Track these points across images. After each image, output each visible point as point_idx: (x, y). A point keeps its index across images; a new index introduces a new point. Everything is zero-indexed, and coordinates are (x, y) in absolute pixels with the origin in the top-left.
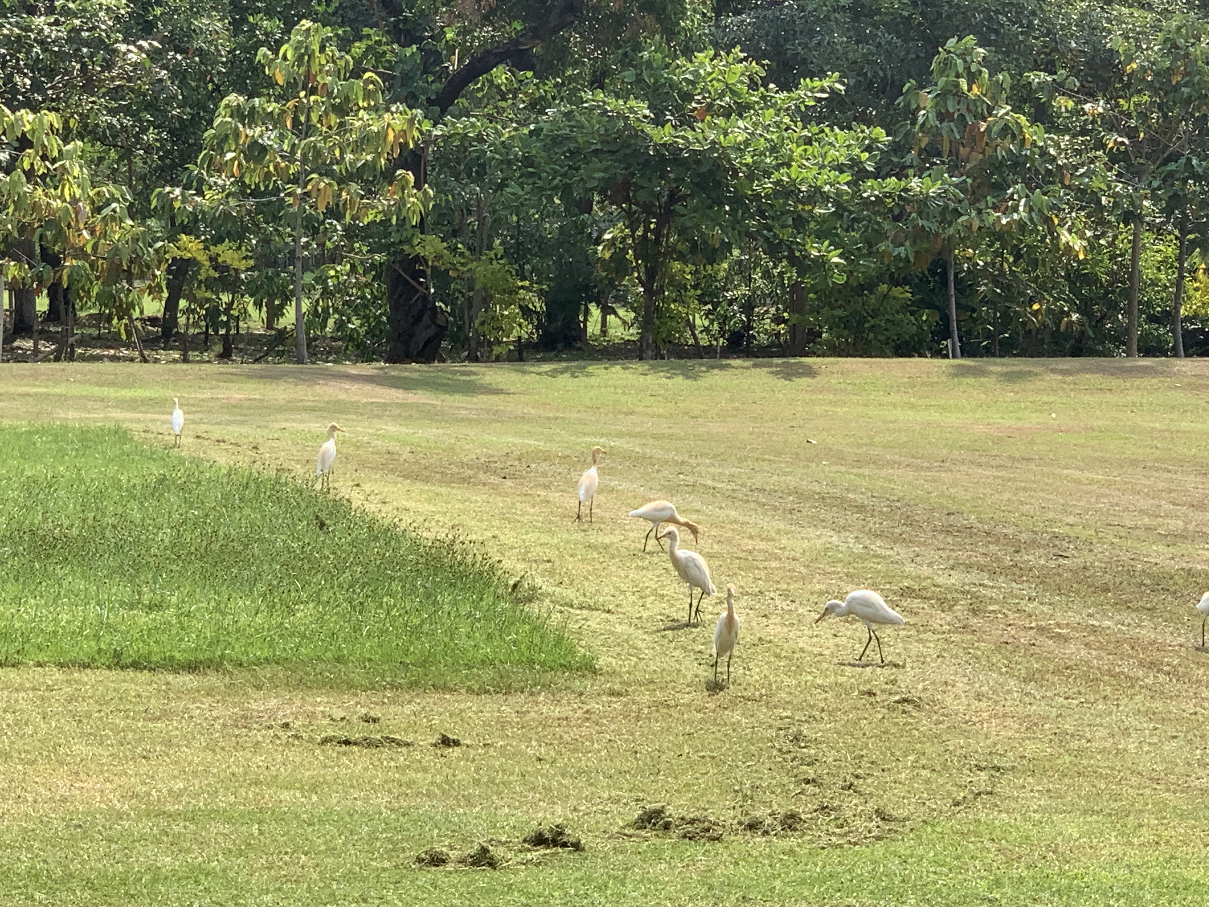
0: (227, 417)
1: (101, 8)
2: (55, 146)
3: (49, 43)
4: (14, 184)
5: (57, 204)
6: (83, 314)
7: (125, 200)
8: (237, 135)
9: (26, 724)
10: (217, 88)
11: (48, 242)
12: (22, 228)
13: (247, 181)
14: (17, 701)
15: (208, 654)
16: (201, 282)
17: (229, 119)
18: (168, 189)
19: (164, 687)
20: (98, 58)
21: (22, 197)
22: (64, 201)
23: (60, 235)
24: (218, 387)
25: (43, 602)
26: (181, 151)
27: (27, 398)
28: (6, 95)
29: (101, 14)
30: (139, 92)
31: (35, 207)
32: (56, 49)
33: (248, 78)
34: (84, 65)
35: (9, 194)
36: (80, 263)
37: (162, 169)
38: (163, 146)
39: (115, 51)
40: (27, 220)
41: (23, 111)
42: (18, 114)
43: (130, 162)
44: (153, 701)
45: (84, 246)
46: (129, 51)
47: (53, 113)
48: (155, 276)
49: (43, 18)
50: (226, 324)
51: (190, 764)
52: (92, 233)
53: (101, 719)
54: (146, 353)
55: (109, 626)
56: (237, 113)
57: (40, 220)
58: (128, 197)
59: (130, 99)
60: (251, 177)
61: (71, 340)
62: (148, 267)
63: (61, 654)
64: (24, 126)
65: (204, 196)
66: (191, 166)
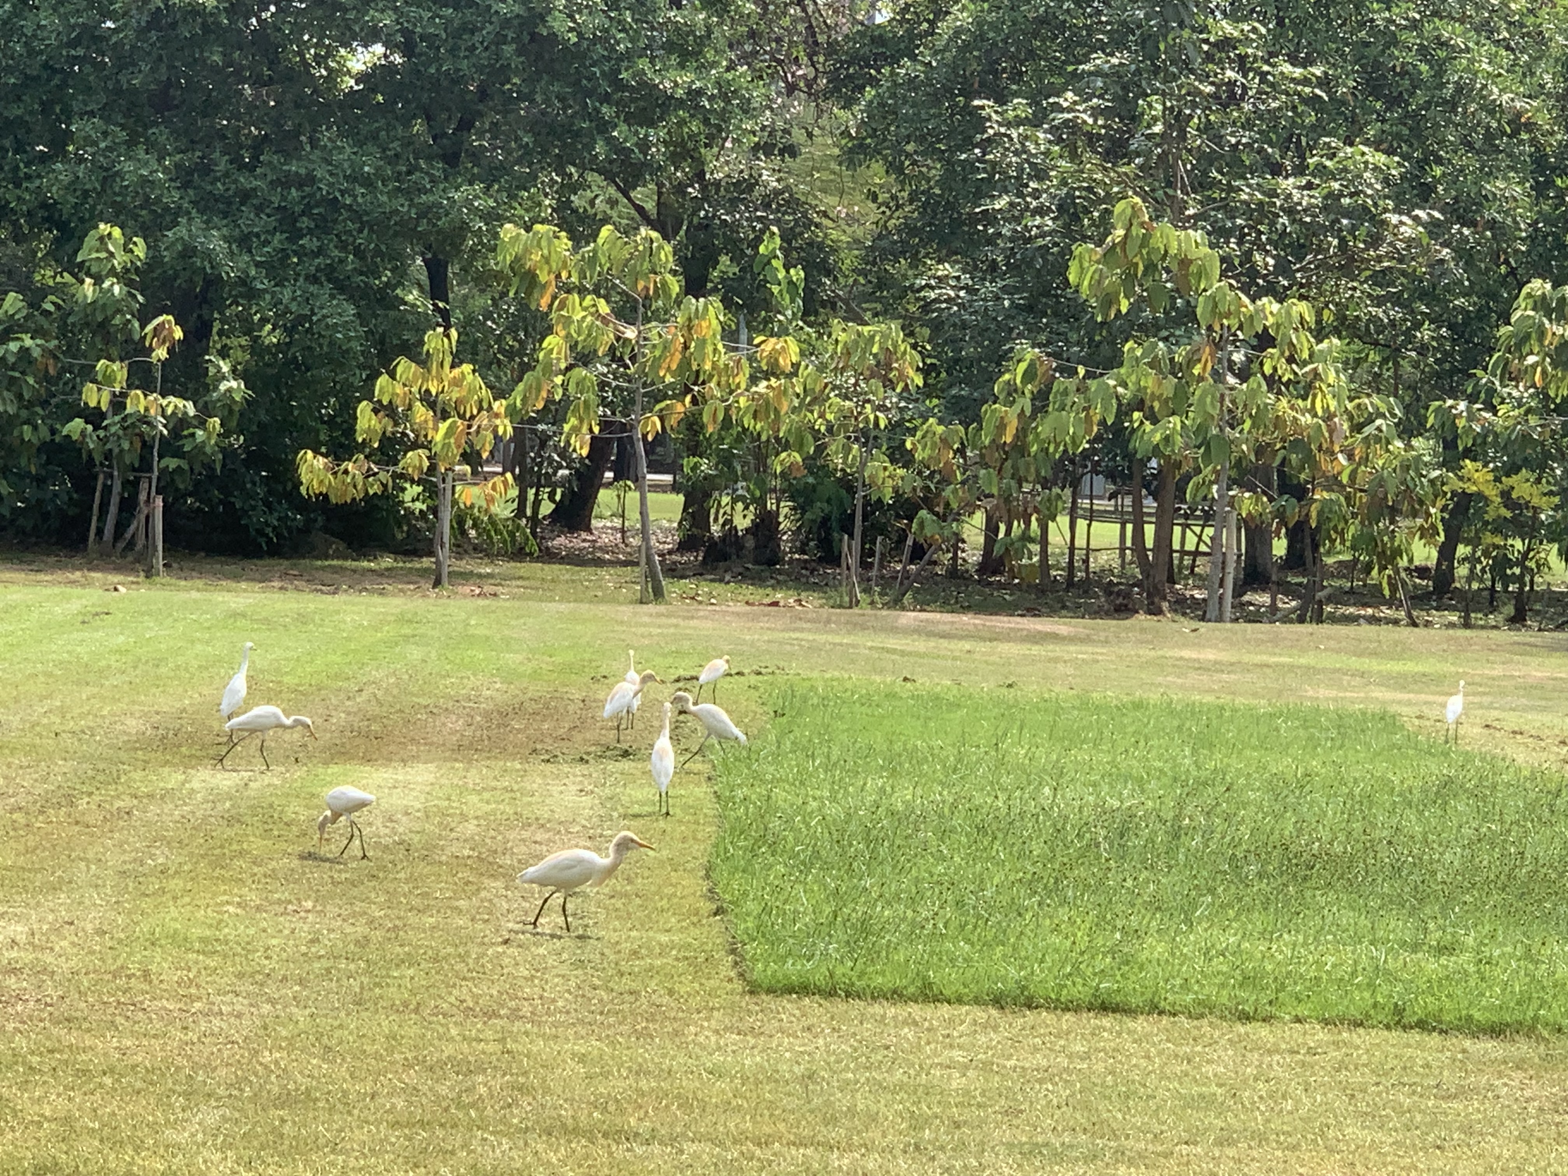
0: (1524, 701)
1: (1366, 167)
2: (1306, 344)
3: (1299, 212)
4: (1253, 393)
5: (1306, 419)
6: (1330, 561)
7: (1394, 415)
8: (1542, 333)
9: (1284, 1097)
10: (1512, 272)
11: (1292, 468)
12: (1259, 451)
13: (1552, 394)
14: (1270, 1066)
15: (1517, 1016)
16: (1486, 523)
17: (1532, 313)
18: (1450, 402)
19: (1460, 1056)
20: (1362, 232)
21: (1263, 410)
22: (1315, 415)
23: (1309, 459)
24: (1512, 661)
25: (1301, 938)
26: (1463, 353)
27: (1265, 670)
28: (1243, 279)
29: (1367, 175)
30: (1412, 276)
31: (1279, 422)
32: (1308, 219)
33: (1555, 258)
34: (1343, 241)
35: (1245, 405)
36: (1334, 496)
37: (1438, 375)
38: (1441, 345)
39: (1384, 223)
40: (1267, 438)
41: (1265, 300)
42: (1259, 303)
43: (1397, 365)
44: (1446, 1073)
45: (1339, 473)
46: (1402, 223)
47: (1304, 303)
48: (1429, 515)
49: (1291, 180)
50: (1520, 579)
51: (1498, 1158)
52: (1350, 457)
53: (1379, 1094)
54: (1415, 613)
55: (1387, 972)
56: (1541, 304)
57: (1283, 440)
58: (1397, 411)
59: (1402, 284)
60: (1558, 388)
61: (1320, 595)
62: (1421, 502)
63: (1324, 1008)
64: (1266, 319)
65: (1495, 412)
66: (1479, 372)
